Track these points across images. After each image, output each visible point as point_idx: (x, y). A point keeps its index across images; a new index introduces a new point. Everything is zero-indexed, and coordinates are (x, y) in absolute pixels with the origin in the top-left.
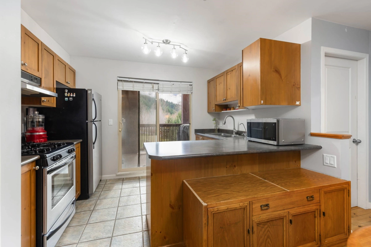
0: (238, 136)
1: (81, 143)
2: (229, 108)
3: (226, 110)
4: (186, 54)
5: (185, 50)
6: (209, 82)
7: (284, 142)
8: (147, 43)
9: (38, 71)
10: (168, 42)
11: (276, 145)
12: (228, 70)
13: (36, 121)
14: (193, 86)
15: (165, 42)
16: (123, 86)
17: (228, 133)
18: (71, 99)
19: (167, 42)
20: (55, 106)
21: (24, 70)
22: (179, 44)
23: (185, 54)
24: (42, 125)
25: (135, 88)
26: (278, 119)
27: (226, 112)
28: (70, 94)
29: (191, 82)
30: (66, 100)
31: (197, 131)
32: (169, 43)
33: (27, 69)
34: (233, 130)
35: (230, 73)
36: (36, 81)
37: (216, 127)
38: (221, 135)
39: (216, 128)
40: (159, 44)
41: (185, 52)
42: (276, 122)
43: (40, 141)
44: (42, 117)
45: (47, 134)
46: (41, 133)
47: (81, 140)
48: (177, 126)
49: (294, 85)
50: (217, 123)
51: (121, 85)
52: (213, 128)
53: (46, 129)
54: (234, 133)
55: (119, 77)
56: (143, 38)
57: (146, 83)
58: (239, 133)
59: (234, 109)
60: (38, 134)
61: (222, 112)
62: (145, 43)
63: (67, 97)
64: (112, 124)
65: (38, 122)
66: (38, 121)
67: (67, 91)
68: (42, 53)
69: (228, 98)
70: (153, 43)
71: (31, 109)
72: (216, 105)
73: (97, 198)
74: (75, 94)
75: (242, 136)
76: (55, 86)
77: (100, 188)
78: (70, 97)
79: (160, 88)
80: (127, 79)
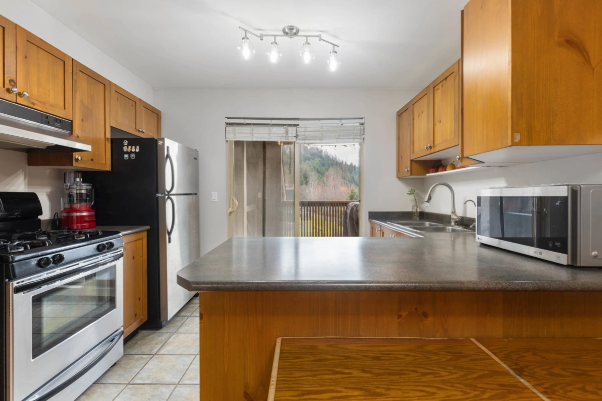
0: (460, 228)
1: (148, 231)
2: (444, 166)
3: (437, 171)
4: (336, 52)
5: (332, 46)
6: (400, 114)
7: (596, 256)
8: (248, 38)
9: (65, 109)
10: (294, 31)
11: (568, 266)
12: (437, 79)
13: (77, 193)
14: (365, 124)
15: (287, 33)
16: (234, 134)
17: (440, 221)
18: (133, 156)
19: (291, 32)
20: (108, 168)
21: (26, 105)
22: (317, 34)
23: (333, 54)
24: (86, 201)
25: (255, 135)
26: (573, 186)
27: (438, 176)
28: (131, 148)
29: (362, 118)
30: (126, 158)
31: (373, 216)
32: (296, 34)
33: (34, 104)
34: (450, 214)
35: (440, 85)
36: (58, 125)
37: (415, 208)
38: (423, 224)
39: (414, 210)
40: (275, 38)
41: (332, 50)
42: (566, 195)
43: (82, 226)
44: (86, 187)
47: (148, 227)
48: (341, 204)
50: (418, 201)
51: (231, 131)
52: (410, 210)
53: (93, 207)
54: (453, 221)
55: (228, 118)
56: (239, 27)
57: (274, 125)
58: (465, 223)
59: (454, 167)
60: (78, 214)
61: (428, 175)
62: (243, 38)
63: (127, 153)
64: (216, 201)
65: (80, 196)
66: (80, 193)
67: (126, 143)
68: (75, 78)
69: (436, 143)
70: (264, 38)
71: (69, 174)
72: (412, 160)
73: (174, 330)
74: (138, 147)
75: (471, 229)
76: (108, 135)
77: (191, 309)
78: (131, 152)
79: (299, 133)
80: (242, 121)
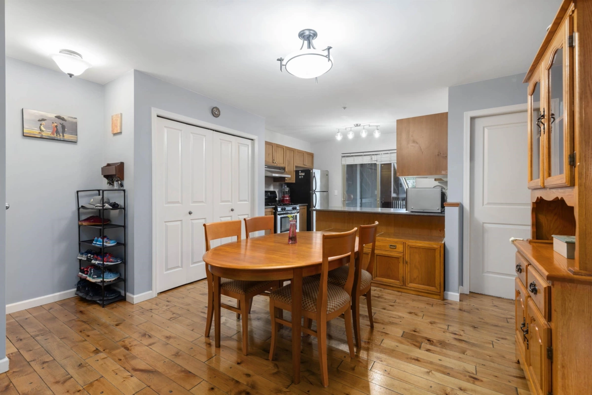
1: (307, 206)
5: (376, 127)
8: (339, 132)
9: (284, 164)
15: (356, 126)
16: (346, 161)
18: (302, 177)
20: (294, 182)
22: (368, 124)
24: (288, 194)
25: (355, 161)
32: (359, 126)
33: (277, 165)
40: (351, 129)
44: (288, 189)
45: (291, 199)
46: (287, 198)
47: (307, 204)
49: (438, 155)
51: (344, 160)
53: (290, 196)
55: (343, 154)
57: (365, 155)
63: (300, 175)
64: (337, 195)
66: (286, 191)
67: (300, 172)
68: (286, 152)
70: (347, 129)
71: (284, 185)
74: (304, 173)
76: (295, 170)
78: (302, 175)
79: (378, 159)
80: (349, 155)
